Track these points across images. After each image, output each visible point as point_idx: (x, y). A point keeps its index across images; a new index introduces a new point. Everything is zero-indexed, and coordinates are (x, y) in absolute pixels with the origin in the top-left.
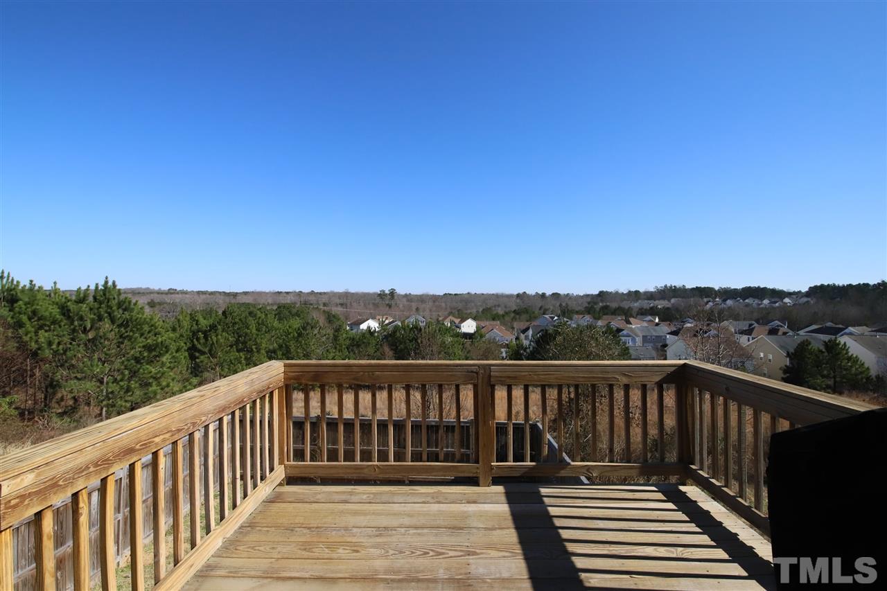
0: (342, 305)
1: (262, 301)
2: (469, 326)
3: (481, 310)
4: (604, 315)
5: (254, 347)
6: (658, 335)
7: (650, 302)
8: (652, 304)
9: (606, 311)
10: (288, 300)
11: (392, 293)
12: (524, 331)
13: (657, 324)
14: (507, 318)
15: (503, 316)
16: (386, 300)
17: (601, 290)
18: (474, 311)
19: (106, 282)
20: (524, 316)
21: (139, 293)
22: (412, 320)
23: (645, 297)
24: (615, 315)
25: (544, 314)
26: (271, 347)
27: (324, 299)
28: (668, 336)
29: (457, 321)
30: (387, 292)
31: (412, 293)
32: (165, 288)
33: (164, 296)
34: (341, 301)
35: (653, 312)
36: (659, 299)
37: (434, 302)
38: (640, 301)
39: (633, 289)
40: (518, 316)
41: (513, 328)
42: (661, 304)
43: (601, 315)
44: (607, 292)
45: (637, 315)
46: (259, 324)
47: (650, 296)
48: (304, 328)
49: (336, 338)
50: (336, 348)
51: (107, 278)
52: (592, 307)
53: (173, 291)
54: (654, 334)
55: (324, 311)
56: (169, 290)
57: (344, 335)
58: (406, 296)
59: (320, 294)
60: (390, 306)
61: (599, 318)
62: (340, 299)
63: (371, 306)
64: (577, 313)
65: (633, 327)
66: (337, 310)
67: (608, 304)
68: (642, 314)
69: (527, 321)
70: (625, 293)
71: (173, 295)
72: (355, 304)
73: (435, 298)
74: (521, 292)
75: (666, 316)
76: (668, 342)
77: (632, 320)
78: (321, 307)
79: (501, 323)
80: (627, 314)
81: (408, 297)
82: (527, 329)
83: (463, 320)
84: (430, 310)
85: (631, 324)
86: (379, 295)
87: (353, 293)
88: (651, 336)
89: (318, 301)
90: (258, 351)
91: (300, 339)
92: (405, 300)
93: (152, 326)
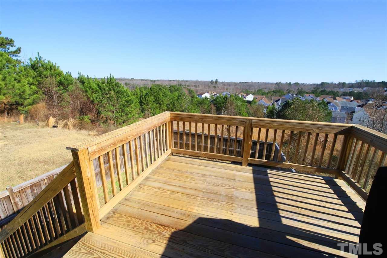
0: (195, 86)
1: (164, 84)
2: (250, 98)
3: (257, 90)
4: (322, 94)
5: (162, 102)
6: (350, 106)
7: (350, 89)
8: (351, 90)
9: (324, 92)
10: (174, 84)
11: (216, 82)
12: (277, 101)
13: (352, 101)
14: (269, 95)
15: (267, 93)
16: (214, 84)
17: (323, 82)
18: (254, 90)
19: (111, 76)
20: (278, 94)
21: (122, 80)
22: (225, 94)
23: (348, 86)
24: (328, 95)
25: (289, 93)
26: (168, 103)
27: (188, 83)
28: (356, 107)
29: (245, 95)
30: (214, 81)
31: (225, 82)
32: (130, 78)
33: (130, 81)
34: (195, 85)
35: (351, 94)
36: (357, 88)
37: (235, 86)
38: (345, 88)
39: (342, 82)
40: (275, 94)
41: (271, 99)
42: (356, 90)
43: (320, 94)
44: (326, 83)
45: (341, 95)
46: (163, 94)
47: (351, 86)
48: (180, 96)
49: (192, 100)
50: (192, 105)
51: (110, 74)
52: (316, 90)
53: (132, 79)
54: (349, 106)
55: (188, 89)
56: (131, 79)
57: (196, 99)
58: (222, 83)
59: (186, 81)
60: (215, 87)
61: (318, 97)
62: (194, 83)
63: (207, 87)
64: (307, 93)
65: (337, 101)
66: (193, 89)
67: (325, 89)
68: (344, 95)
69: (279, 96)
70: (336, 83)
71: (133, 81)
72: (200, 86)
73: (236, 84)
74: (278, 82)
75: (358, 97)
76: (355, 110)
77: (337, 98)
78: (187, 87)
79: (266, 96)
80: (335, 95)
81: (223, 83)
82: (279, 100)
83: (248, 95)
84: (233, 90)
85: (336, 100)
86: (211, 82)
87: (200, 81)
88: (346, 107)
89: (185, 84)
90: (163, 104)
91: (179, 100)
92: (222, 84)
93: (127, 93)
